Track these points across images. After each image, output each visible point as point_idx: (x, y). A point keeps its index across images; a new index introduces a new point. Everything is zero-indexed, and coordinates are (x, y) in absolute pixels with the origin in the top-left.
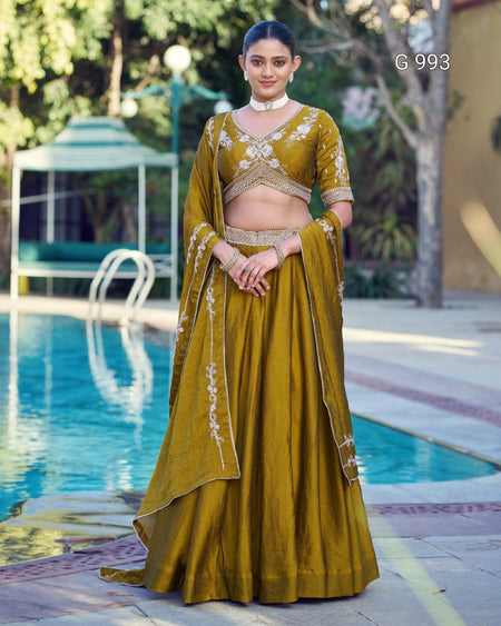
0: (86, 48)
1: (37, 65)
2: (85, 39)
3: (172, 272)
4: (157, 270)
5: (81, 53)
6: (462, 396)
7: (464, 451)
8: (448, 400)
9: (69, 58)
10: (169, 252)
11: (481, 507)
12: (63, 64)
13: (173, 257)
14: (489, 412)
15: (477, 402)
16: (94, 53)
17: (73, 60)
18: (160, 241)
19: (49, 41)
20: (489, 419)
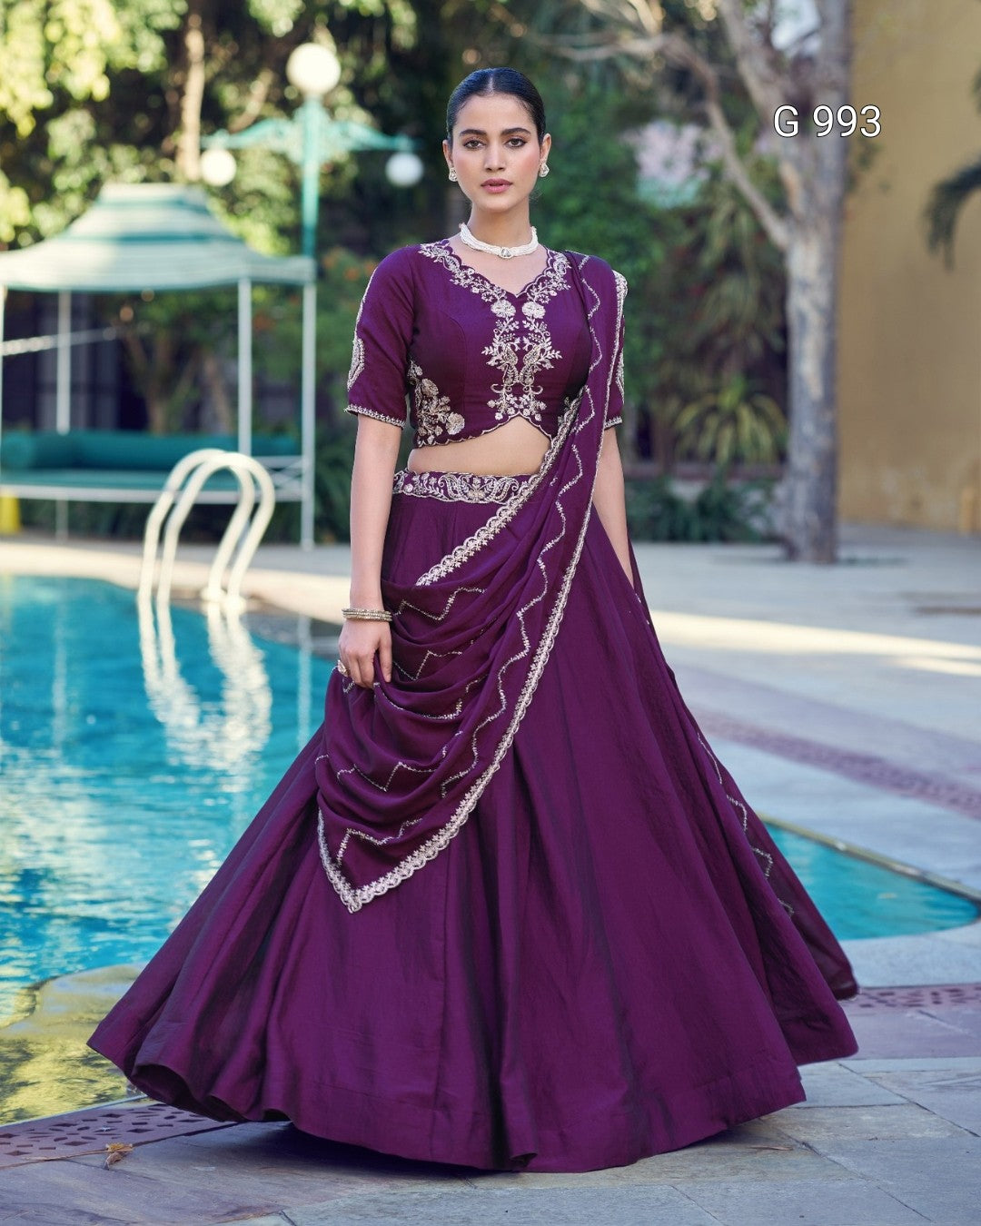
0: (134, 48)
1: (37, 81)
2: (132, 31)
3: (304, 492)
4: (277, 488)
5: (125, 58)
6: (895, 751)
7: (911, 871)
8: (868, 761)
9: (100, 67)
10: (297, 451)
11: (957, 993)
12: (89, 80)
13: (307, 462)
14: (952, 787)
15: (926, 766)
16: (149, 57)
17: (108, 71)
18: (279, 430)
19: (65, 33)
20: (954, 802)
